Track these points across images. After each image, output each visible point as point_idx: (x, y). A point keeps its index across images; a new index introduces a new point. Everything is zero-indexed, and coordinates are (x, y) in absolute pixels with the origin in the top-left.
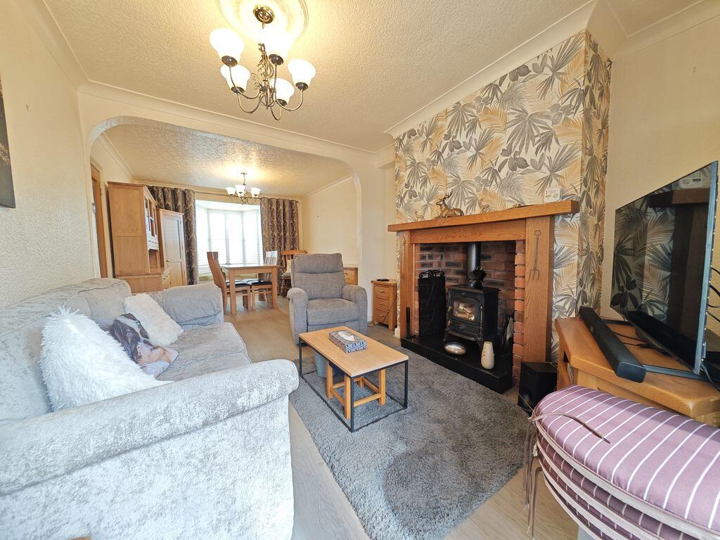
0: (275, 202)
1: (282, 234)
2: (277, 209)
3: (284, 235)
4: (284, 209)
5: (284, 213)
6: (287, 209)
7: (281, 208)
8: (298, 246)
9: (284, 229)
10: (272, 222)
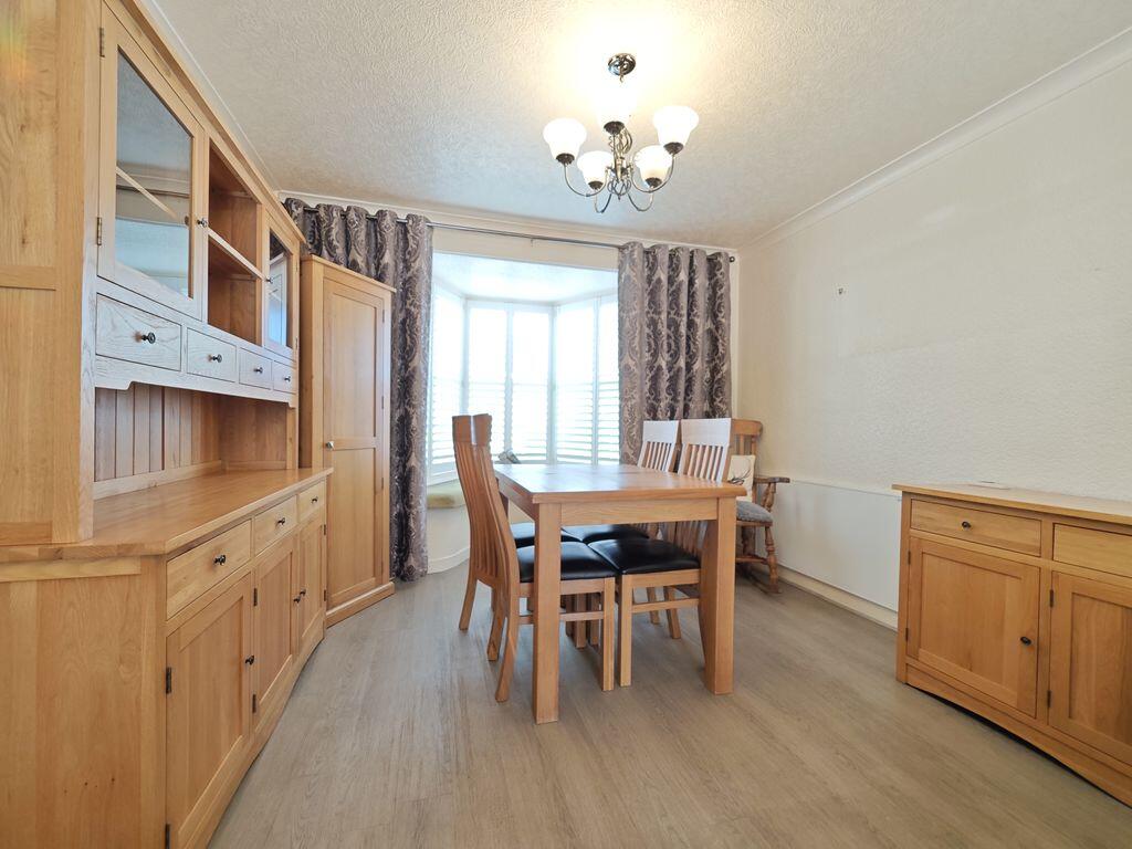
0: (663, 258)
1: (682, 363)
2: (671, 280)
3: (689, 367)
4: (691, 283)
5: (691, 296)
6: (701, 281)
7: (683, 276)
8: (728, 404)
9: (688, 346)
10: (653, 323)
